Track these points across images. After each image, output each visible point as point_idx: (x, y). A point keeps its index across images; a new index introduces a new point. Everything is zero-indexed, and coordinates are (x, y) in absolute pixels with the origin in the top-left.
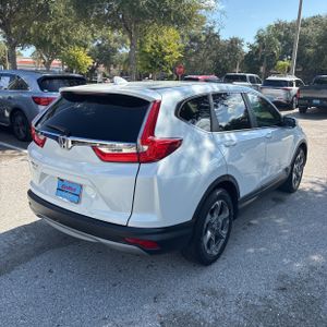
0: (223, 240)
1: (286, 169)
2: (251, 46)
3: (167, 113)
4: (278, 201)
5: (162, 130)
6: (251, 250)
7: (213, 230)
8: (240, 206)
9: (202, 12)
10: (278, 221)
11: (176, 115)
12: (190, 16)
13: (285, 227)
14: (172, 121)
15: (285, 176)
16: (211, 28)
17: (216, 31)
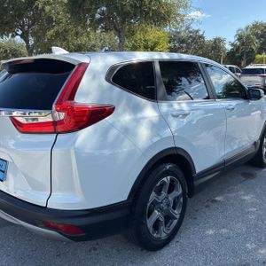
0: (176, 221)
1: (255, 143)
2: (232, 45)
3: (94, 77)
4: (248, 176)
5: (86, 95)
6: (211, 232)
7: (161, 210)
8: (196, 183)
9: (181, 11)
10: (246, 198)
11: (107, 79)
12: (169, 13)
13: (253, 205)
14: (100, 86)
15: (254, 150)
16: (197, 31)
17: (201, 33)
